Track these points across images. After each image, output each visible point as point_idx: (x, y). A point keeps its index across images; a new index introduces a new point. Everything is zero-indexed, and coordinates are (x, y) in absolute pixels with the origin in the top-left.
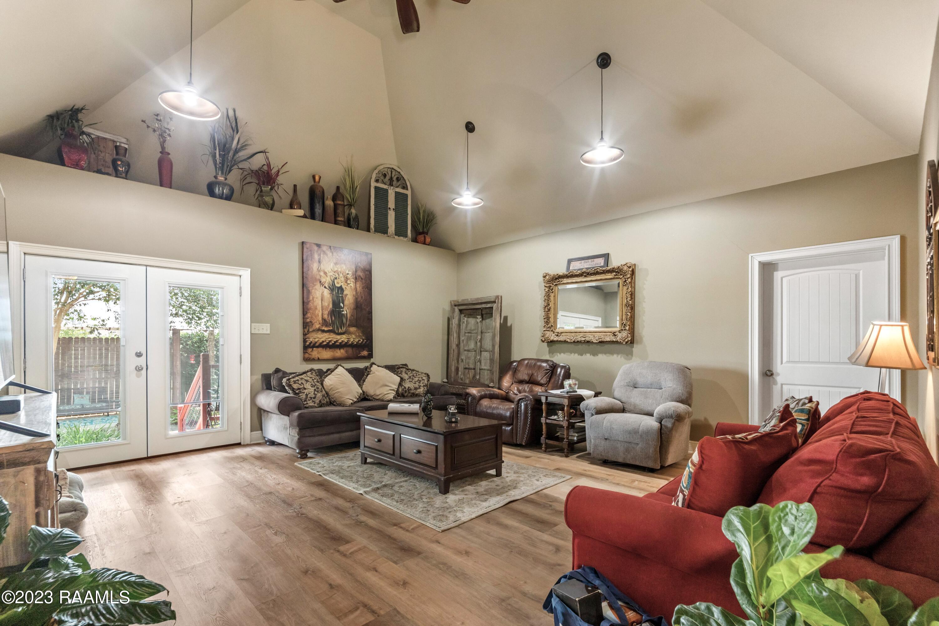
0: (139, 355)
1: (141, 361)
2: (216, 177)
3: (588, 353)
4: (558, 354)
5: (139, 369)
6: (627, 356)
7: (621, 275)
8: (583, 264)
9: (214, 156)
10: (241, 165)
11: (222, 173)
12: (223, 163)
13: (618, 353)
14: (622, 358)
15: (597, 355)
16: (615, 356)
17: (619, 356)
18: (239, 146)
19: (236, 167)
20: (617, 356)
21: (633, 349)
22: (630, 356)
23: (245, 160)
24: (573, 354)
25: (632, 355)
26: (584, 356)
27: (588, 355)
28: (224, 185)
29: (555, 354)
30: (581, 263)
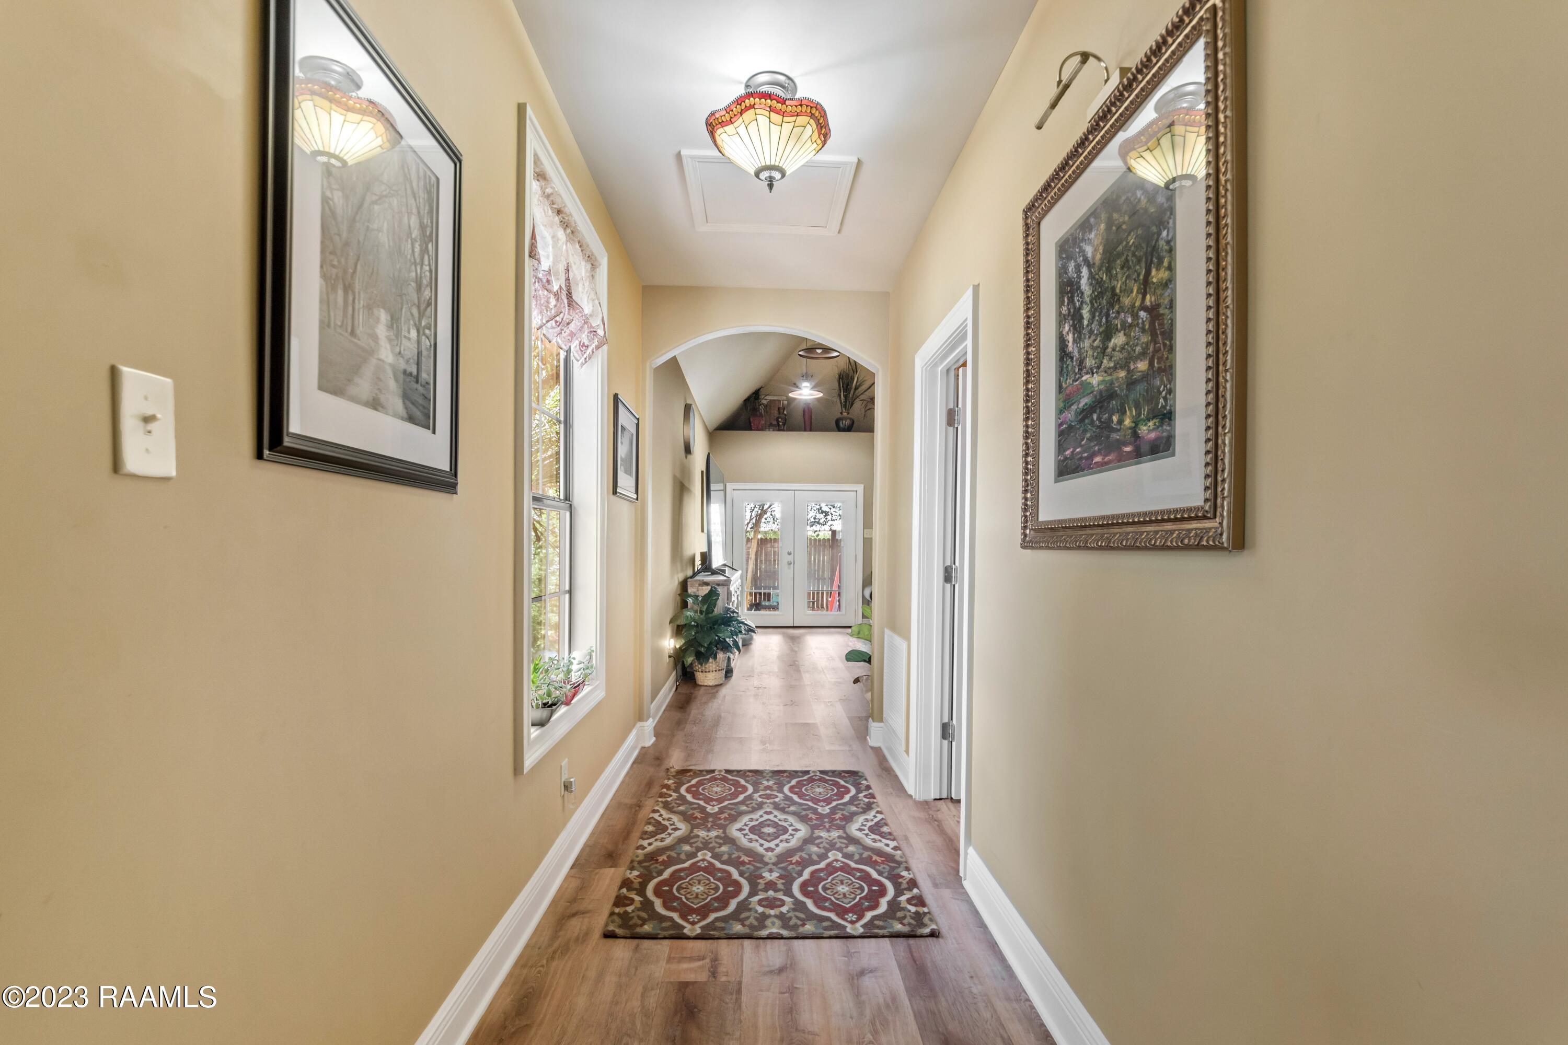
0: (789, 554)
1: (790, 558)
2: (841, 413)
5: (789, 564)
9: (840, 396)
10: (862, 397)
11: (845, 409)
12: (846, 402)
18: (858, 384)
19: (858, 399)
23: (862, 394)
28: (846, 419)
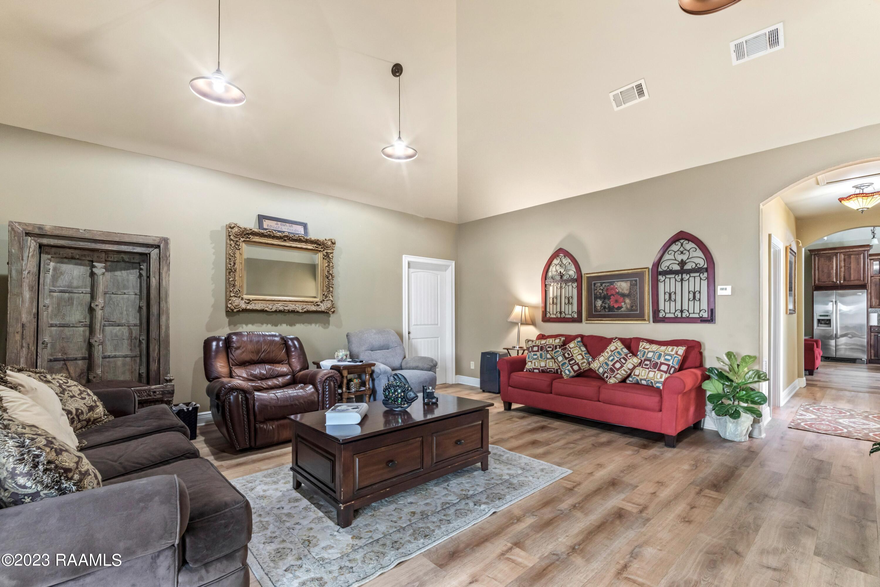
3: (284, 323)
4: (244, 326)
6: (325, 324)
7: (322, 248)
8: (279, 225)
13: (316, 323)
14: (320, 327)
15: (295, 325)
16: (313, 325)
17: (317, 325)
20: (316, 326)
21: (330, 318)
22: (327, 325)
24: (265, 325)
25: (329, 324)
26: (279, 327)
27: (284, 325)
29: (238, 325)
30: (277, 224)
